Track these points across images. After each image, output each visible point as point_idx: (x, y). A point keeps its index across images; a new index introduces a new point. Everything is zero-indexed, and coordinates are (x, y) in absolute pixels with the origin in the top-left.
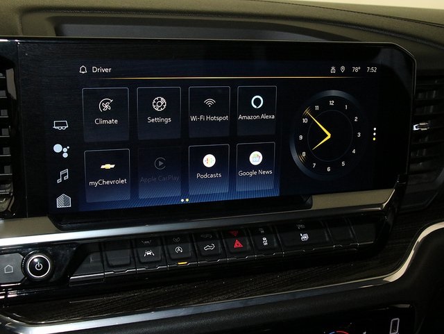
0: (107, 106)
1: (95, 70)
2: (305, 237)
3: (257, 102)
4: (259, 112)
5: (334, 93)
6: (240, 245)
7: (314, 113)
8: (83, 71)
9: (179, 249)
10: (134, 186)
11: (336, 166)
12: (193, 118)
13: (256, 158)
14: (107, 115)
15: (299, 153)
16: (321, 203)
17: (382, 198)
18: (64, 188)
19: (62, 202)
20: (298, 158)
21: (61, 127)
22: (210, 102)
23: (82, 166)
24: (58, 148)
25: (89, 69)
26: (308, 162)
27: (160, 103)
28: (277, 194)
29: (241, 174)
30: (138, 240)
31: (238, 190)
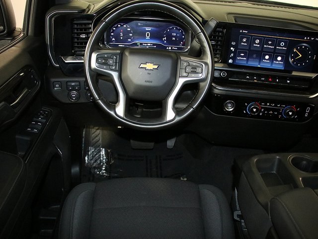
0: (245, 40)
1: (244, 31)
2: (288, 82)
3: (282, 44)
4: (282, 47)
5: (304, 44)
6: (271, 80)
7: (297, 49)
8: (241, 31)
9: (255, 78)
10: (247, 60)
11: (301, 64)
12: (265, 46)
13: (279, 58)
14: (244, 42)
15: (291, 59)
16: (294, 73)
17: (314, 75)
18: (232, 58)
19: (230, 61)
20: (291, 60)
21: (234, 43)
22: (270, 43)
23: (236, 54)
24: (232, 48)
25: (242, 31)
26: (293, 62)
27: (257, 41)
28: (283, 69)
29: (274, 62)
30: (246, 74)
31: (273, 66)
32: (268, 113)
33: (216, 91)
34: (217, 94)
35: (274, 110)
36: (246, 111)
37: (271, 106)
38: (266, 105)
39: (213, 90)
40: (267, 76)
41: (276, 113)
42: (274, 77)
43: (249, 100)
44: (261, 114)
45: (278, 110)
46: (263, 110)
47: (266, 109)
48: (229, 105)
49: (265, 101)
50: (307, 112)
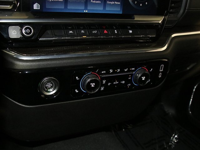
2: (131, 32)
6: (107, 32)
9: (83, 31)
11: (144, 4)
16: (138, 18)
26: (133, 1)
28: (121, 13)
29: (108, 2)
30: (66, 27)
31: (106, 9)
32: (112, 84)
33: (20, 65)
34: (23, 71)
35: (120, 78)
36: (79, 89)
37: (117, 73)
38: (108, 72)
39: (13, 64)
40: (100, 27)
41: (123, 82)
42: (110, 27)
43: (82, 70)
44: (102, 89)
45: (125, 78)
46: (104, 82)
47: (109, 79)
48: (49, 85)
49: (106, 66)
50: (161, 72)
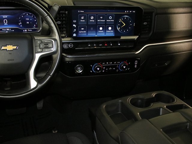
0: (83, 18)
1: (81, 11)
2: (119, 44)
3: (110, 18)
4: (111, 20)
5: (126, 16)
6: (106, 45)
7: (122, 20)
8: (79, 11)
9: (95, 45)
10: (87, 33)
11: (126, 31)
12: (98, 21)
13: (110, 28)
14: (83, 20)
15: (119, 28)
16: (122, 38)
17: (136, 37)
18: (75, 33)
19: (74, 35)
20: (118, 29)
21: (75, 21)
22: (101, 18)
23: (78, 29)
24: (74, 25)
25: (80, 11)
26: (120, 30)
28: (114, 36)
29: (107, 31)
30: (87, 43)
31: (106, 34)
32: (108, 70)
33: (67, 59)
34: (69, 62)
35: (112, 67)
36: (92, 71)
37: (110, 64)
38: (106, 64)
39: (65, 59)
40: (103, 43)
41: (114, 69)
42: (108, 43)
43: (93, 62)
44: (103, 71)
45: (115, 66)
46: (104, 68)
47: (106, 67)
48: (79, 68)
49: (105, 61)
50: (136, 65)
